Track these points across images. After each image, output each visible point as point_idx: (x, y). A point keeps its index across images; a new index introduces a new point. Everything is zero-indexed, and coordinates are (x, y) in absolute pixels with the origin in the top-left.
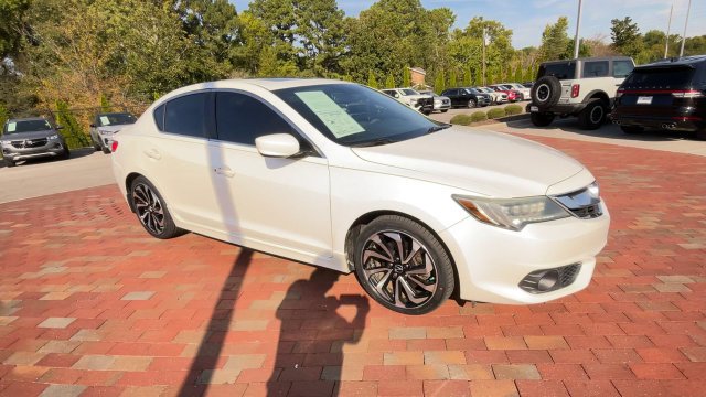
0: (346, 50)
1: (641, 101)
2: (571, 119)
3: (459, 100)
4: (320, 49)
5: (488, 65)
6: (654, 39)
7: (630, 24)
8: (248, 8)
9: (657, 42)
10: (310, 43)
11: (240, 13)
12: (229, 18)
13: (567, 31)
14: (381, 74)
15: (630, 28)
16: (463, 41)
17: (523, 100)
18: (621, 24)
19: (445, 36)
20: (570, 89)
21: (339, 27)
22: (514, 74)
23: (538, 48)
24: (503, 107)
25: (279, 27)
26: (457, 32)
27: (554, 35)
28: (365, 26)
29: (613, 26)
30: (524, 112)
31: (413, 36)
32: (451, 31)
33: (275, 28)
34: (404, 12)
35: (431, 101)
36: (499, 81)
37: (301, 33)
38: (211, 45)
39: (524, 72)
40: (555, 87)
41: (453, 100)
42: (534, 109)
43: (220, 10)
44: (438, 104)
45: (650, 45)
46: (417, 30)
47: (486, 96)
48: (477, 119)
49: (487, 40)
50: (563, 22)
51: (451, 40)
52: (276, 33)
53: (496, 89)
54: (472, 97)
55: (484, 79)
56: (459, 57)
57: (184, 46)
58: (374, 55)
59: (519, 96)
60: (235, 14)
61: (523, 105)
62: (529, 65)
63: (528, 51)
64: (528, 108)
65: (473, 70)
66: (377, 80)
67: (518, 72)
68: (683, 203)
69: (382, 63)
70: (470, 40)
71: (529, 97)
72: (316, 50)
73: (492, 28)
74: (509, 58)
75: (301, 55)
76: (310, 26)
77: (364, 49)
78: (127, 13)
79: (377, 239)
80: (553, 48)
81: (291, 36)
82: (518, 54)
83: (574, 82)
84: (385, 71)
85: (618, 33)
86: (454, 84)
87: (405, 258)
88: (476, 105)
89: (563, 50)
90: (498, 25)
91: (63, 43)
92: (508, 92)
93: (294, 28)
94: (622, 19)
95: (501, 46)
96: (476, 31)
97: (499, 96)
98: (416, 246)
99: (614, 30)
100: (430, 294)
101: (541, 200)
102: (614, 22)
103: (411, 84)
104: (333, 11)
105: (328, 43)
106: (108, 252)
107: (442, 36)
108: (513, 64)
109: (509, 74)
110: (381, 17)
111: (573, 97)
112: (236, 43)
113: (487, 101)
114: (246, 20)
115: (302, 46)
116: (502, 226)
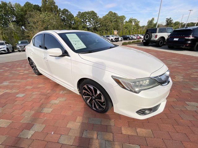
0: (99, 26)
1: (175, 39)
2: (154, 44)
3: (125, 38)
4: (93, 25)
5: (133, 30)
6: (177, 24)
7: (171, 19)
8: (76, 16)
9: (177, 25)
10: (90, 24)
11: (74, 17)
12: (72, 18)
13: (154, 21)
14: (107, 32)
15: (171, 20)
16: (127, 24)
17: (141, 39)
18: (168, 19)
19: (123, 23)
20: (155, 36)
21: (97, 20)
22: (139, 32)
23: (146, 26)
24: (136, 40)
25: (83, 20)
26: (126, 21)
27: (151, 22)
28: (103, 20)
29: (166, 20)
30: (141, 42)
31: (115, 22)
32: (124, 21)
33: (82, 20)
34: (113, 16)
35: (118, 38)
36: (135, 34)
37: (88, 22)
38: (68, 24)
39: (142, 32)
40: (150, 35)
41: (124, 38)
42: (144, 41)
43: (70, 16)
44: (120, 39)
45: (175, 25)
46: (116, 21)
47: (132, 37)
48: (129, 43)
49: (133, 24)
50: (153, 19)
51: (124, 24)
52: (83, 21)
53: (135, 36)
54: (129, 38)
55: (132, 33)
56: (126, 28)
57: (61, 24)
58: (105, 27)
59: (140, 38)
60: (73, 17)
61: (141, 40)
62: (144, 30)
63: (143, 26)
64: (143, 41)
65: (129, 31)
66: (106, 33)
67: (141, 32)
68: (190, 72)
69: (107, 29)
70: (129, 24)
71: (143, 38)
72: (92, 26)
73: (135, 20)
74: (139, 28)
75: (88, 27)
76: (91, 20)
77: (103, 25)
78: (49, 16)
79: (86, 87)
80: (150, 26)
81: (86, 22)
82: (141, 27)
83: (156, 34)
84: (108, 31)
85: (167, 22)
86: (124, 34)
87: (95, 95)
88: (130, 40)
89: (152, 26)
90: (136, 20)
91: (34, 23)
92: (137, 37)
93: (87, 20)
94: (169, 18)
95: (137, 25)
96: (131, 21)
97: (135, 38)
98: (98, 92)
99: (166, 21)
100: (103, 108)
101: (148, 79)
102: (167, 19)
103: (114, 34)
104: (96, 16)
105: (95, 24)
106: (22, 79)
107: (122, 23)
108: (139, 30)
109: (138, 32)
110: (108, 18)
111: (155, 38)
112: (73, 24)
113: (132, 39)
114: (76, 18)
115: (89, 25)
116: (131, 91)
